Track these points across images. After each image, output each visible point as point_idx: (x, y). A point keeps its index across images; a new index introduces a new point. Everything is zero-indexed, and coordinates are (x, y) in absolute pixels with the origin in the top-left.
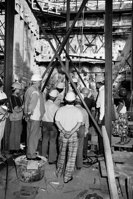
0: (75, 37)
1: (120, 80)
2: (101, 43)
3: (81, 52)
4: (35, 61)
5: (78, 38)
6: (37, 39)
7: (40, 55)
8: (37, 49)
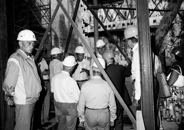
0: (124, 2)
1: (179, 45)
2: (154, 5)
3: (132, 18)
4: (84, 32)
5: (127, 3)
6: (85, 10)
7: (89, 26)
8: (85, 20)
